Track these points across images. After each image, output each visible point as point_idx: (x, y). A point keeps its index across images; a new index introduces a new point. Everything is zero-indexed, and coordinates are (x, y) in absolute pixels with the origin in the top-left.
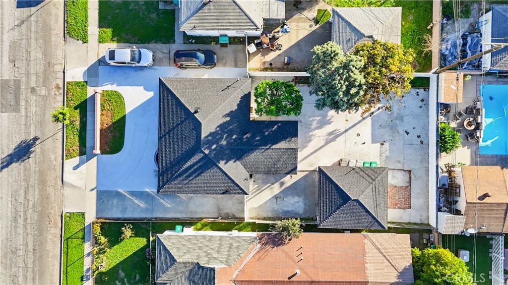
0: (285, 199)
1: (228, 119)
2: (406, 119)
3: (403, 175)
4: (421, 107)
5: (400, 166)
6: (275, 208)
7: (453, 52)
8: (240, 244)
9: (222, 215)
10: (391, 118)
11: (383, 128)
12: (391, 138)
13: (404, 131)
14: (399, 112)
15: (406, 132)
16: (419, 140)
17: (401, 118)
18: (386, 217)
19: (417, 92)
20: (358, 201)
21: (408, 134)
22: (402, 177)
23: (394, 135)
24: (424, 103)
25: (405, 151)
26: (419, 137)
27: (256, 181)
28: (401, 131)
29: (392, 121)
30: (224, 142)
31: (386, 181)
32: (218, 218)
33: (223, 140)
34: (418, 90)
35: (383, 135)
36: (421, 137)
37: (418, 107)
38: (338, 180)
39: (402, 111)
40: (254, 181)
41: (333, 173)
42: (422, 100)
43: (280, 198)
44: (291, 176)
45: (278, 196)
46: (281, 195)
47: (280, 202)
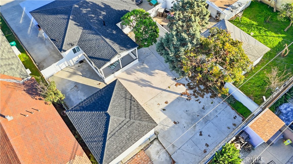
0: (79, 91)
1: (103, 6)
2: (210, 124)
3: (166, 160)
4: (229, 128)
5: (171, 150)
6: (67, 90)
7: (289, 116)
8: (16, 69)
9: (41, 64)
10: (199, 113)
11: (187, 114)
12: (185, 125)
13: (200, 131)
14: (209, 115)
15: (201, 132)
16: (205, 147)
17: (206, 120)
18: (113, 157)
19: (236, 117)
20: (108, 117)
21: (201, 135)
22: (163, 160)
23: (189, 125)
24: (234, 127)
25: (186, 144)
26: (207, 145)
27: (80, 67)
28: (198, 129)
29: (198, 116)
30: (84, 11)
31: (145, 131)
32: (35, 63)
33: (85, 10)
34: (238, 116)
35: (181, 118)
36: (209, 147)
37: (227, 126)
38: (116, 95)
39: (212, 117)
40: (79, 66)
41: (119, 89)
42: (234, 125)
43: (78, 88)
44: (100, 84)
45: (78, 86)
46: (80, 87)
47: (74, 91)
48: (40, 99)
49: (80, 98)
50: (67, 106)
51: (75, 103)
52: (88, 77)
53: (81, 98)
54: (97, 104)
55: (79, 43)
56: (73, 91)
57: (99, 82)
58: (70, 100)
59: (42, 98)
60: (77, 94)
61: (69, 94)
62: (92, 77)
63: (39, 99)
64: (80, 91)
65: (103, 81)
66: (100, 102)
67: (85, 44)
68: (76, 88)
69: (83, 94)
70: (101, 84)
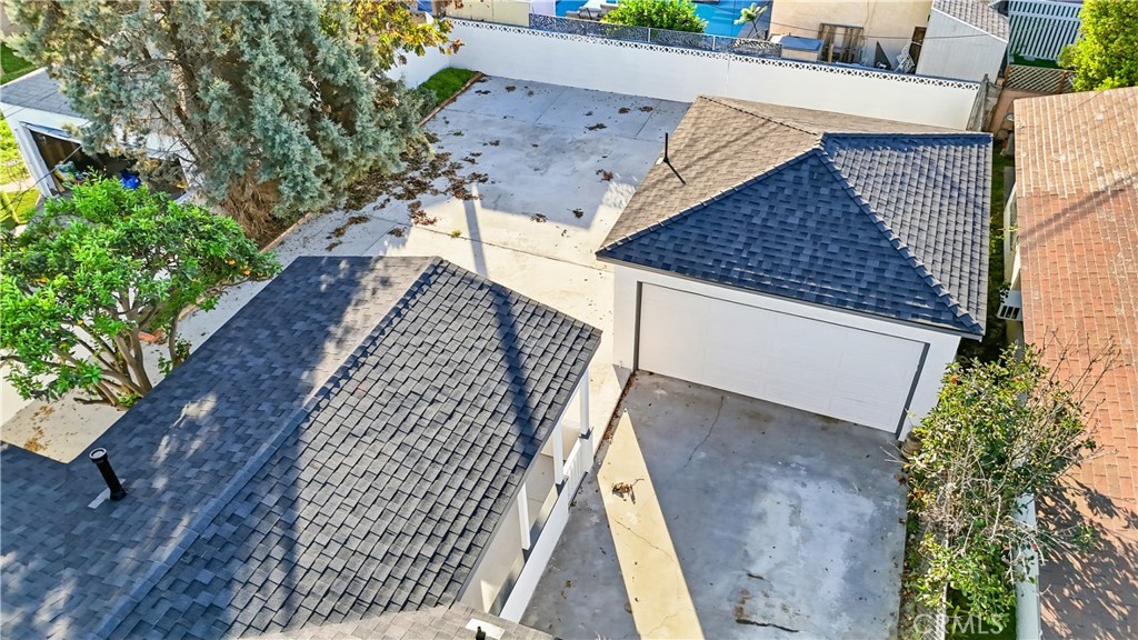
10: (524, 145)
12: (596, 157)
21: (600, 126)
23: (588, 151)
29: (537, 145)
34: (474, 90)
35: (576, 171)
43: (745, 595)
44: (618, 490)
45: (728, 607)
46: (723, 584)
47: (778, 602)
48: (1100, 503)
49: (795, 533)
50: (902, 564)
51: (847, 536)
52: (614, 593)
53: (792, 524)
54: (811, 224)
55: (438, 590)
56: (784, 608)
57: (609, 499)
58: (853, 577)
59: (1082, 506)
60: (785, 570)
61: (833, 617)
62: (600, 563)
63: (1111, 513)
64: (751, 562)
65: (588, 491)
66: (790, 220)
67: (428, 518)
68: (757, 607)
69: (755, 536)
70: (618, 482)
